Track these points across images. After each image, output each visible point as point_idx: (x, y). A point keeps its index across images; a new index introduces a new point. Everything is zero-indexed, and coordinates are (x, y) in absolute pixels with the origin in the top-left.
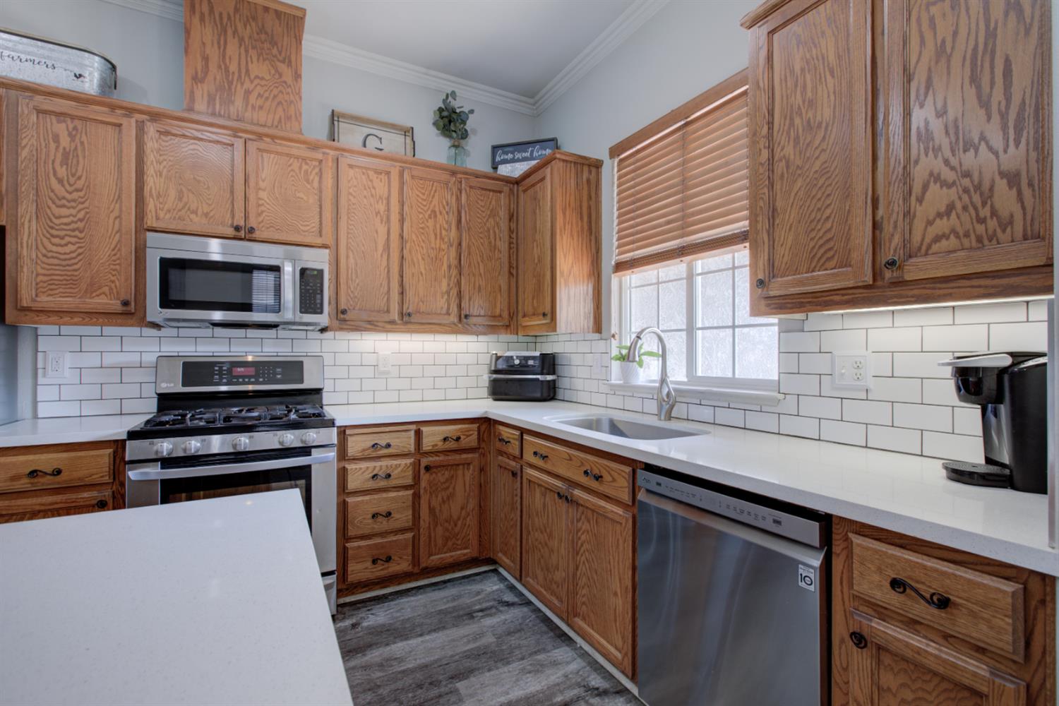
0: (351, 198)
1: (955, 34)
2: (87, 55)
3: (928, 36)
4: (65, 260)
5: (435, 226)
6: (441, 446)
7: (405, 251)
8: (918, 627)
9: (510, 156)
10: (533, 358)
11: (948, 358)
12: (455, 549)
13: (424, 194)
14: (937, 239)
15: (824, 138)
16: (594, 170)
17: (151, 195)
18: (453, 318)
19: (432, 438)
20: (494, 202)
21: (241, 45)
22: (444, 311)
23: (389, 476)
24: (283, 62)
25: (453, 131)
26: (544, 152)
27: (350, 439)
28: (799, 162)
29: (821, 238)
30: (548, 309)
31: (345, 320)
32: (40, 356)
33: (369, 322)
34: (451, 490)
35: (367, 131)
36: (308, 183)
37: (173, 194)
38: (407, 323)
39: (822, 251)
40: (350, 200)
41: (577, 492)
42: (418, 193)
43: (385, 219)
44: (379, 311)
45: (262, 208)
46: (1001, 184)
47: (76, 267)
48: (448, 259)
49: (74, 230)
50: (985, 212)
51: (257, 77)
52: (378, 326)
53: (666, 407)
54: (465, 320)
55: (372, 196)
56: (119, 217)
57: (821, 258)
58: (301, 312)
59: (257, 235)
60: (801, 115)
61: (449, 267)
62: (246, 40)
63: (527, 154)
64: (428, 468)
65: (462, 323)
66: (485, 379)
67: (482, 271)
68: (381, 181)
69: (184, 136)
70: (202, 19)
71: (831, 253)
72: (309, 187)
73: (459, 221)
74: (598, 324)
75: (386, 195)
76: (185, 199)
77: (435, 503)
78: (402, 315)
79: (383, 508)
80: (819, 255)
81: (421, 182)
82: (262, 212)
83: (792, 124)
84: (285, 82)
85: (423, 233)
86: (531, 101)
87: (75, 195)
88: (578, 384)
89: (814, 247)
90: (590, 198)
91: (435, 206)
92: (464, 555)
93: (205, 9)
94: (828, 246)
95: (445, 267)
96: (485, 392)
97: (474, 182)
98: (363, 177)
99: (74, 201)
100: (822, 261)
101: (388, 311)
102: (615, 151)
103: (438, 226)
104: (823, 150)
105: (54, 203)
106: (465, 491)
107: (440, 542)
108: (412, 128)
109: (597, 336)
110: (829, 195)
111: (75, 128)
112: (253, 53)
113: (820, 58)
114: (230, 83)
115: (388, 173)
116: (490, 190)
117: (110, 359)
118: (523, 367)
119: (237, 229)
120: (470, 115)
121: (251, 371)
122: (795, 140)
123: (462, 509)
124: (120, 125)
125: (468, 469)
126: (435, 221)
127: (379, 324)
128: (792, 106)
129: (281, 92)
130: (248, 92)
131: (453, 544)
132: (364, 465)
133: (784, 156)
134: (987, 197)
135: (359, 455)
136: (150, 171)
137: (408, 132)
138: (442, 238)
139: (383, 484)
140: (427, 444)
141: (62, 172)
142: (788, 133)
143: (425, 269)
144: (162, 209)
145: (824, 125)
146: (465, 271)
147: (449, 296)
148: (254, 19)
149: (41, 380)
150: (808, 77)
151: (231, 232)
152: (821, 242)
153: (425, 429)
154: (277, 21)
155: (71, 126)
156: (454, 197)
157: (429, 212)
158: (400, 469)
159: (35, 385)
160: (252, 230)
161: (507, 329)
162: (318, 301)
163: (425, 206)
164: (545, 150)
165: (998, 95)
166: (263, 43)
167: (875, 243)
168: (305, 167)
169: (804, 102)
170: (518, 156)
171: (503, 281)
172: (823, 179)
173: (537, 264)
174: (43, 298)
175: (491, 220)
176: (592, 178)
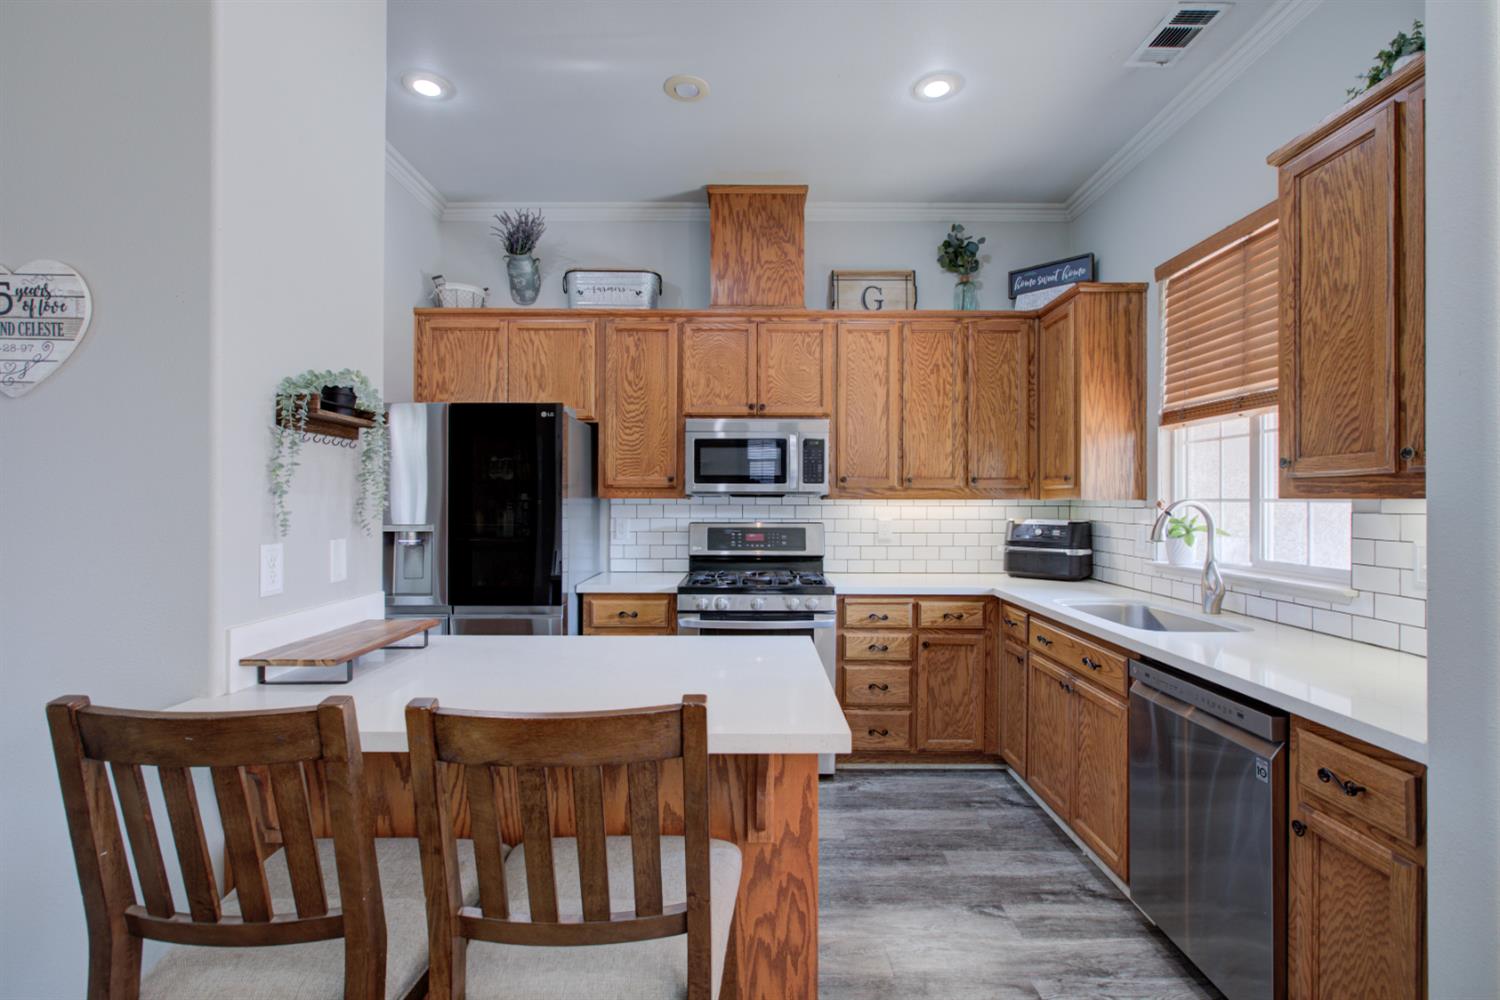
0: (850, 363)
2: (643, 274)
4: (633, 446)
5: (938, 381)
6: (941, 623)
7: (904, 412)
8: (1351, 820)
9: (1032, 282)
10: (1060, 528)
12: (956, 737)
13: (925, 348)
15: (1350, 303)
17: (687, 386)
18: (959, 482)
19: (931, 613)
20: (1008, 345)
21: (753, 237)
22: (948, 475)
23: (885, 649)
24: (788, 242)
25: (960, 266)
26: (1075, 273)
27: (848, 607)
28: (1325, 328)
29: (1347, 416)
30: (1071, 472)
31: (844, 488)
32: (612, 521)
33: (869, 490)
34: (951, 671)
35: (866, 284)
36: (810, 354)
37: (703, 381)
38: (906, 489)
39: (1348, 431)
40: (848, 365)
41: (1080, 683)
42: (918, 347)
43: (884, 380)
44: (877, 478)
45: (771, 385)
47: (639, 451)
48: (953, 416)
49: (637, 422)
51: (766, 262)
52: (876, 493)
53: (1214, 596)
54: (973, 484)
55: (871, 358)
56: (666, 407)
57: (1347, 438)
58: (805, 482)
59: (766, 411)
60: (1327, 274)
61: (954, 425)
62: (758, 230)
63: (1054, 278)
64: (926, 645)
65: (971, 486)
66: (1001, 550)
67: (993, 426)
68: (880, 340)
69: (711, 330)
70: (724, 222)
71: (1357, 434)
72: (811, 358)
73: (966, 372)
74: (1142, 488)
75: (885, 354)
76: (711, 386)
77: (933, 683)
78: (902, 480)
79: (880, 681)
80: (1345, 435)
81: (923, 335)
82: (771, 388)
83: (1319, 284)
84: (790, 260)
85: (924, 391)
86: (1063, 205)
87: (639, 393)
88: (1119, 561)
89: (1339, 426)
90: (1129, 331)
91: (937, 360)
92: (966, 745)
93: (726, 212)
94: (1353, 426)
95: (949, 425)
96: (1000, 565)
97: (983, 324)
98: (862, 340)
99: (638, 398)
100: (1347, 444)
101: (887, 477)
102: (1162, 272)
103: (941, 381)
104: (1349, 317)
105: (626, 401)
106: (968, 674)
107: (939, 726)
108: (914, 272)
109: (1140, 503)
110: (1355, 368)
111: (639, 339)
112: (763, 241)
113: (1347, 212)
114: (745, 273)
115: (887, 332)
116: (1003, 332)
117: (658, 524)
118: (1046, 539)
119: (751, 407)
120: (981, 246)
121: (761, 537)
122: (1322, 302)
123: (964, 694)
124: (667, 331)
125: (972, 651)
126: (938, 376)
127: (878, 491)
128: (1319, 263)
129: (787, 271)
130: (759, 278)
131: (955, 731)
132: (861, 635)
133: (1311, 319)
135: (858, 624)
136: (687, 365)
137: (910, 277)
138: (945, 394)
139: (879, 656)
140: (926, 619)
141: (631, 376)
142: (1315, 293)
143: (927, 429)
144: (695, 396)
145: (1350, 288)
146: (973, 427)
147: (953, 457)
148: (764, 208)
149: (613, 541)
150: (1335, 231)
151: (745, 410)
152: (1347, 420)
153: (924, 604)
154: (783, 205)
155: (636, 338)
156: (960, 346)
157: (931, 367)
158: (896, 643)
159: (609, 545)
160: (763, 407)
161: (1025, 493)
162: (820, 471)
163: (926, 361)
164: (1077, 270)
166: (771, 229)
167: (1399, 428)
168: (807, 340)
169: (1331, 259)
170: (1042, 280)
171: (1020, 437)
172: (1348, 351)
173: (1058, 418)
174: (620, 477)
175: (1005, 367)
176: (1133, 307)
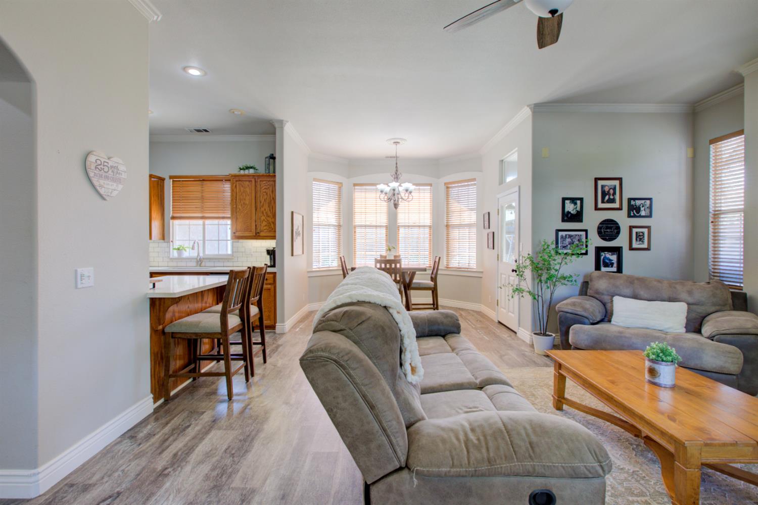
1: (267, 198)
3: (263, 197)
11: (265, 249)
14: (264, 230)
15: (247, 207)
16: (162, 181)
50: (270, 227)
53: (200, 263)
57: (245, 230)
71: (248, 229)
74: (163, 237)
83: (240, 201)
90: (161, 191)
94: (247, 227)
102: (171, 177)
109: (162, 241)
122: (241, 205)
128: (240, 198)
133: (238, 207)
145: (247, 204)
167: (256, 229)
169: (243, 198)
176: (162, 184)
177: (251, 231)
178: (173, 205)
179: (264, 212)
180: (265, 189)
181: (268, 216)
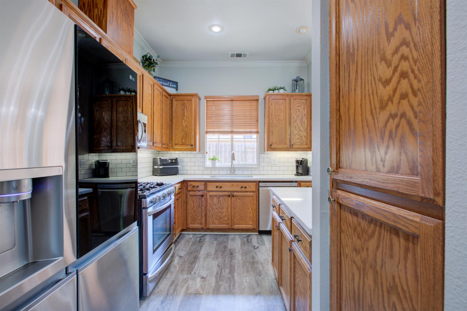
1: (299, 115)
3: (296, 114)
5: (159, 108)
7: (154, 117)
9: (162, 83)
13: (157, 95)
14: (297, 142)
16: (199, 99)
19: (177, 189)
20: (167, 102)
22: (159, 142)
24: (130, 26)
26: (173, 86)
29: (281, 139)
30: (193, 143)
34: (179, 206)
39: (281, 141)
40: (145, 93)
41: (236, 193)
43: (151, 103)
46: (304, 137)
48: (160, 122)
50: (302, 140)
51: (124, 30)
62: (122, 11)
63: (168, 84)
65: (162, 146)
68: (150, 87)
71: (283, 142)
73: (162, 107)
74: (200, 149)
75: (151, 94)
78: (153, 143)
81: (157, 90)
83: (276, 118)
84: (130, 35)
85: (156, 111)
88: (188, 168)
91: (159, 101)
95: (160, 124)
98: (147, 85)
101: (151, 141)
112: (124, 18)
113: (281, 109)
114: (118, 28)
115: (152, 85)
116: (166, 97)
125: (180, 199)
126: (158, 106)
129: (129, 39)
134: (302, 138)
138: (159, 113)
143: (157, 125)
145: (282, 120)
146: (163, 126)
147: (160, 136)
150: (279, 111)
153: (176, 186)
154: (130, 7)
156: (161, 98)
163: (157, 100)
165: (303, 126)
166: (126, 14)
167: (290, 141)
170: (164, 83)
171: (168, 131)
173: (185, 128)
177: (285, 144)
178: (207, 121)
179: (297, 126)
180: (297, 106)
181: (300, 131)
